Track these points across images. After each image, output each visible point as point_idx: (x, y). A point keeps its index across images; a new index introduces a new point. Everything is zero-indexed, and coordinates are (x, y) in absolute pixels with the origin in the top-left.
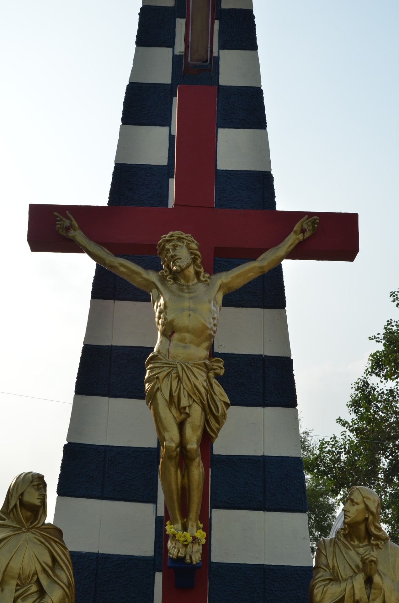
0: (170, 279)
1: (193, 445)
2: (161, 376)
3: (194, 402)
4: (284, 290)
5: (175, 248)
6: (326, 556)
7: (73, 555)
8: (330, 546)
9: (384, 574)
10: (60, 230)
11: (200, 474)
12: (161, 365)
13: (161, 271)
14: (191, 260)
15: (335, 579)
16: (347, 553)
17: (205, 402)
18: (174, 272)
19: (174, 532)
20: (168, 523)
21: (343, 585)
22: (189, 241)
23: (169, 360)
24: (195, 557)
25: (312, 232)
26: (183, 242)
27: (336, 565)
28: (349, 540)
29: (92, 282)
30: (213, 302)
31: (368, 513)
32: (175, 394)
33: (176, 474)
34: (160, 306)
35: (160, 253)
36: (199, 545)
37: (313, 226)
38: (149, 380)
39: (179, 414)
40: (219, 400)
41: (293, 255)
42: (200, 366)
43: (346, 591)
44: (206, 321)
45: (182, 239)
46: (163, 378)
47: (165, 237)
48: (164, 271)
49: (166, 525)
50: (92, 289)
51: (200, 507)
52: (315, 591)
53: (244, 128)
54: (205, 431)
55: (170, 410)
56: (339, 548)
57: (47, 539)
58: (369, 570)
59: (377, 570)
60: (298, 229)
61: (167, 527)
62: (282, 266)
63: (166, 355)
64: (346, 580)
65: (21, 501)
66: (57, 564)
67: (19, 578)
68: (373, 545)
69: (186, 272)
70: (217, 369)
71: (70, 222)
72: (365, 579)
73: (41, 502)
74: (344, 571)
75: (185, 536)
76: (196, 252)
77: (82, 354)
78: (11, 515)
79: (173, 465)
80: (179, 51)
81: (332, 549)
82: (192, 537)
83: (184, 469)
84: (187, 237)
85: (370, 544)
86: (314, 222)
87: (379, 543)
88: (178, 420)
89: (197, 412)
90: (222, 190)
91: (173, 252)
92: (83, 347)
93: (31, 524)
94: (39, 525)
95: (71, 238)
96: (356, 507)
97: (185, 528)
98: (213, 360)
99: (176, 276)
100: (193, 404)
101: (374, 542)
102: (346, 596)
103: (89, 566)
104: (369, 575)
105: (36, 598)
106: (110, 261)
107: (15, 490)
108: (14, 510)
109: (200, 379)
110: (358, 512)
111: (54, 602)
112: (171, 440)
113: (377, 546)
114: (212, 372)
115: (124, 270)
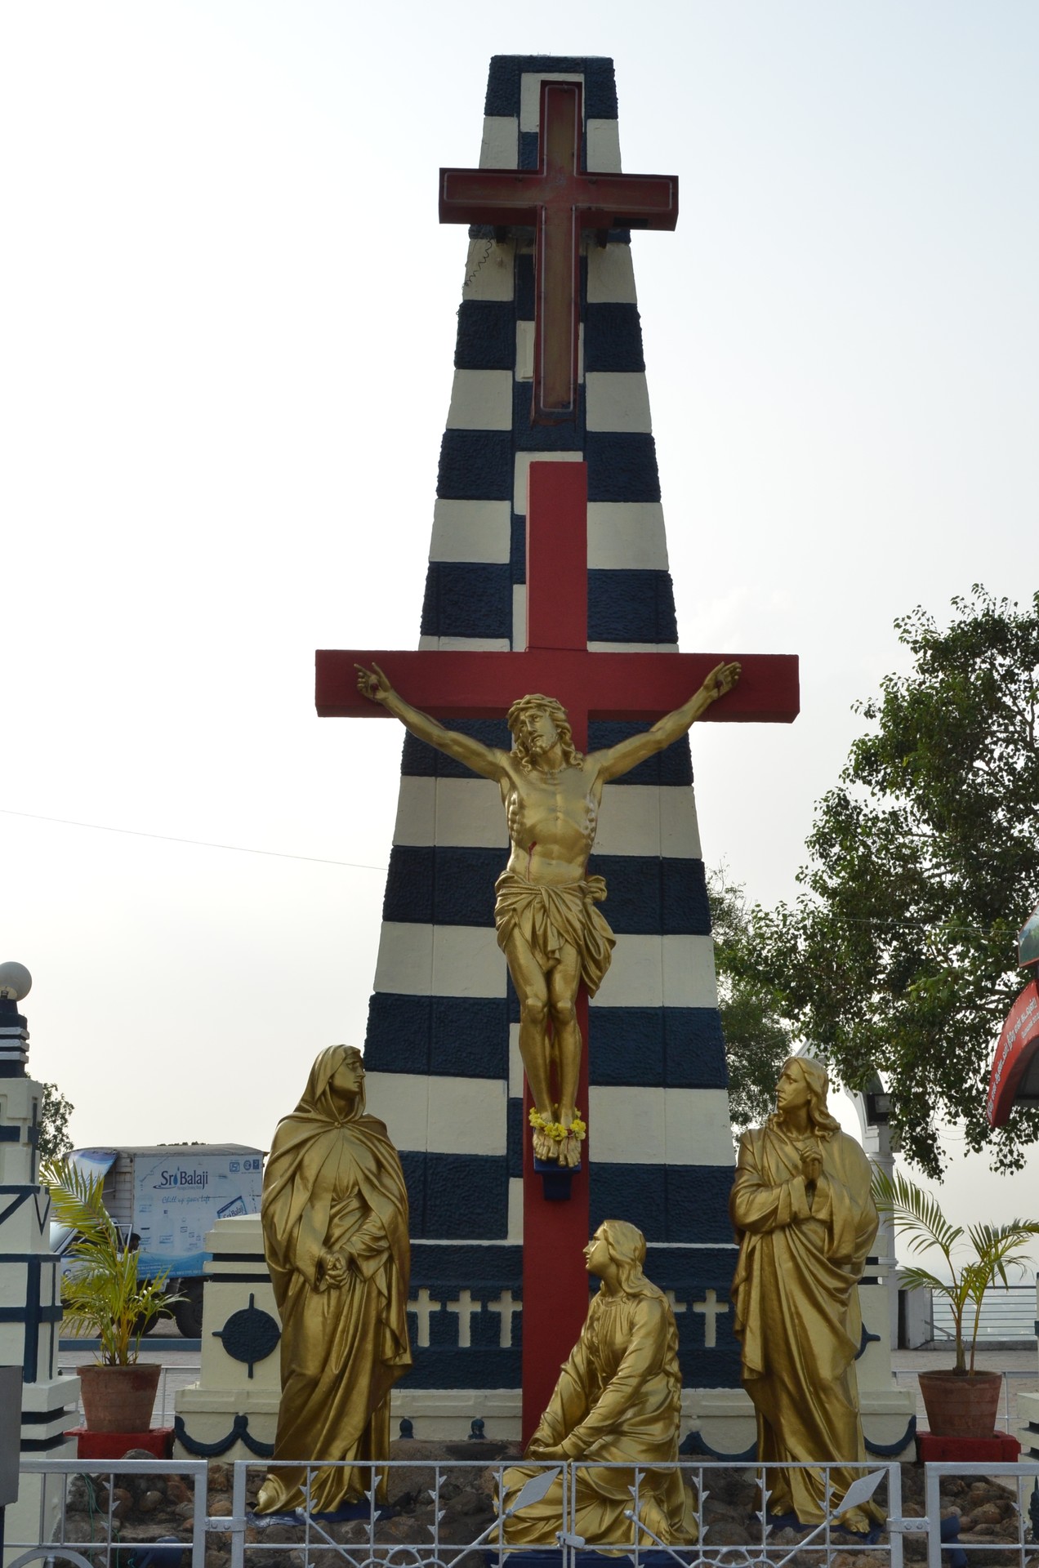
0: (526, 764)
1: (565, 1003)
2: (519, 905)
3: (566, 943)
4: (690, 756)
5: (533, 720)
6: (753, 1153)
8: (759, 1139)
9: (832, 1176)
10: (363, 689)
11: (576, 1043)
12: (519, 891)
13: (513, 751)
14: (556, 737)
15: (763, 1184)
16: (781, 1149)
17: (582, 943)
18: (533, 753)
19: (542, 1124)
20: (532, 1110)
21: (776, 1191)
22: (553, 708)
23: (528, 883)
24: (572, 1158)
25: (730, 686)
26: (545, 711)
27: (766, 1165)
28: (785, 1130)
29: (402, 749)
30: (590, 796)
31: (811, 1093)
32: (540, 932)
33: (544, 1044)
34: (514, 803)
35: (511, 725)
36: (577, 1140)
37: (733, 678)
38: (502, 912)
39: (545, 960)
40: (600, 936)
42: (574, 891)
43: (780, 1200)
44: (580, 826)
45: (543, 706)
46: (522, 908)
47: (519, 704)
48: (517, 751)
50: (403, 760)
51: (577, 1087)
52: (738, 1201)
54: (581, 981)
55: (533, 954)
56: (771, 1142)
57: (368, 1137)
58: (811, 1172)
59: (823, 1171)
60: (710, 681)
61: (530, 1117)
63: (525, 877)
64: (781, 1185)
65: (331, 1085)
66: (383, 1170)
67: (335, 1190)
68: (817, 1136)
69: (551, 754)
70: (596, 892)
71: (378, 678)
72: (806, 1183)
73: (359, 1087)
74: (778, 1174)
75: (557, 1129)
76: (563, 723)
78: (319, 1105)
79: (538, 1031)
80: (522, 376)
81: (760, 1143)
82: (567, 1130)
83: (552, 1037)
84: (550, 702)
85: (813, 1135)
86: (733, 672)
87: (826, 1134)
88: (544, 968)
89: (570, 956)
91: (530, 726)
92: (393, 850)
93: (346, 1117)
94: (357, 1118)
95: (378, 699)
96: (794, 1085)
97: (556, 1118)
98: (591, 879)
99: (537, 760)
100: (565, 946)
101: (819, 1134)
102: (780, 1207)
103: (413, 1172)
104: (810, 1177)
105: (357, 1217)
106: (439, 736)
107: (322, 1071)
108: (323, 1098)
109: (573, 910)
110: (797, 1092)
111: (384, 1221)
112: (536, 996)
113: (823, 1137)
114: (590, 896)
115: (459, 749)
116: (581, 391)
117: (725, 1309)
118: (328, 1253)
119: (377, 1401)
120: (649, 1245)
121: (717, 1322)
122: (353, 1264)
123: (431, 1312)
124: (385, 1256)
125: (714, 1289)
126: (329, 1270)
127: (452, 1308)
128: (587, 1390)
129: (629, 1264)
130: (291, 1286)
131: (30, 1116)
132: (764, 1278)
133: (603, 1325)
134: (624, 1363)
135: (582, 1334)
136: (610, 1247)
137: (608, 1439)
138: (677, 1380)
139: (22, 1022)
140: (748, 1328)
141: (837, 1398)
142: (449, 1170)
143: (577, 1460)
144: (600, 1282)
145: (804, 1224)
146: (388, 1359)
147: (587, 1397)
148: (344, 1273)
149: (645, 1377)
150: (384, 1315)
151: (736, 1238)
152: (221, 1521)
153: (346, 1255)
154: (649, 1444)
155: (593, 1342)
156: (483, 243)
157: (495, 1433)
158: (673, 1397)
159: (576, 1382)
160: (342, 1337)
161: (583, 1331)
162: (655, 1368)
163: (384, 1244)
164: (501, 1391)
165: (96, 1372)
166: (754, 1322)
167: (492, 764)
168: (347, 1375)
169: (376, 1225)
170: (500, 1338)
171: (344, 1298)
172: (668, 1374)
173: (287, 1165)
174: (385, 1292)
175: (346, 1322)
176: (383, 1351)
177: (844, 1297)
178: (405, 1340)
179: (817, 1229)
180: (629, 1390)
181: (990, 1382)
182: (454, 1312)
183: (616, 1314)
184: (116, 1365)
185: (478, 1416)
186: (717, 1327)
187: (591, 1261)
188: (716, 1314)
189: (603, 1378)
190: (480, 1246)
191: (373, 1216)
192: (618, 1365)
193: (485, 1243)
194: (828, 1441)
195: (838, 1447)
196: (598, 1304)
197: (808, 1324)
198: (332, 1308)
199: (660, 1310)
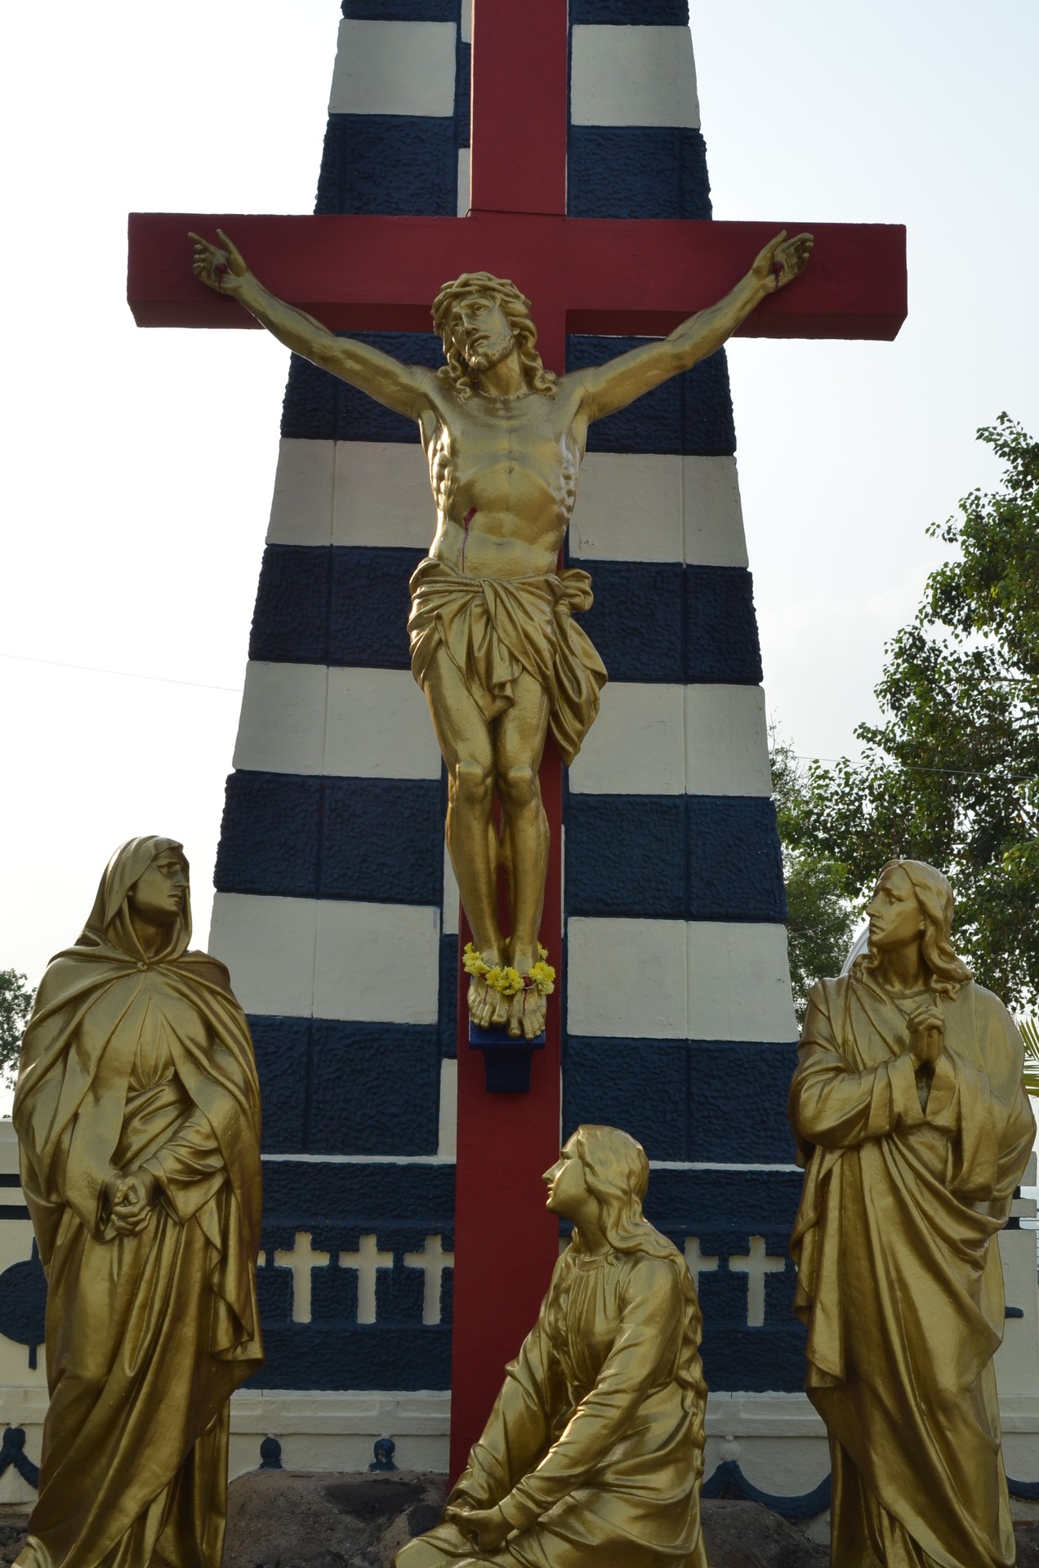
0: (463, 387)
1: (522, 770)
2: (446, 612)
3: (524, 672)
4: (732, 411)
5: (474, 313)
6: (829, 1019)
7: (254, 1022)
8: (838, 995)
9: (959, 1055)
10: (203, 273)
11: (539, 837)
12: (448, 588)
13: (443, 368)
14: (512, 342)
15: (848, 1068)
16: (876, 1011)
17: (550, 673)
18: (473, 369)
19: (482, 968)
20: (468, 947)
21: (867, 1081)
22: (507, 295)
23: (463, 575)
24: (532, 1023)
25: (796, 270)
26: (493, 298)
27: (851, 1038)
28: (881, 981)
29: (283, 397)
30: (566, 440)
31: (924, 920)
32: (480, 654)
33: (486, 838)
34: (442, 449)
35: (439, 326)
36: (540, 995)
37: (800, 258)
38: (419, 624)
39: (488, 699)
40: (581, 666)
41: (752, 326)
42: (538, 588)
43: (874, 1095)
44: (549, 484)
45: (491, 292)
46: (451, 616)
47: (450, 286)
48: (449, 368)
49: (463, 953)
50: (283, 415)
51: (540, 911)
52: (804, 1096)
53: (635, 22)
54: (549, 735)
55: (469, 690)
56: (859, 1000)
57: (194, 987)
58: (925, 1048)
59: (945, 1048)
60: (763, 263)
61: (465, 958)
62: (727, 353)
63: (456, 565)
64: (874, 1070)
65: (131, 901)
66: (217, 1041)
67: (134, 1072)
68: (935, 991)
69: (502, 369)
70: (576, 595)
71: (227, 254)
72: (917, 1067)
73: (177, 904)
74: (870, 1051)
75: (507, 977)
76: (523, 320)
77: (263, 567)
78: (111, 934)
79: (477, 816)
81: (841, 1001)
82: (524, 978)
83: (502, 826)
84: (502, 285)
85: (928, 989)
86: (801, 248)
87: (949, 987)
88: (486, 713)
89: (530, 697)
90: (583, 176)
91: (469, 323)
92: (266, 551)
93: (157, 953)
94: (175, 956)
95: (229, 293)
96: (897, 907)
97: (507, 959)
98: (567, 574)
99: (477, 379)
100: (522, 677)
101: (938, 986)
102: (873, 1105)
103: (291, 1048)
104: (925, 1057)
105: (172, 1117)
106: (322, 345)
107: (117, 878)
108: (118, 923)
109: (538, 621)
110: (903, 918)
111: (215, 1125)
112: (473, 759)
113: (944, 992)
114: (565, 601)
115: (357, 367)
117: (778, 1266)
118: (117, 1177)
119: (204, 1418)
120: (656, 1165)
121: (766, 1287)
122: (158, 1195)
123: (314, 1269)
124: (217, 1182)
125: (762, 1235)
126: (117, 1204)
127: (347, 1261)
128: (548, 1408)
129: (618, 1198)
130: (62, 1230)
132: (845, 1222)
133: (574, 1301)
134: (608, 1368)
135: (542, 1314)
136: (587, 1169)
137: (579, 1495)
140: (819, 1306)
141: (966, 1423)
142: (348, 1046)
144: (572, 1229)
145: (912, 1134)
146: (222, 1351)
147: (548, 1418)
148: (141, 1210)
149: (643, 1391)
150: (216, 1279)
151: (800, 1156)
153: (148, 1180)
154: (649, 1506)
155: (557, 1329)
157: (412, 1459)
158: (691, 1424)
159: (529, 1394)
160: (140, 1319)
161: (543, 1309)
162: (662, 1375)
163: (215, 1162)
164: (423, 1394)
166: (829, 1296)
167: (407, 388)
168: (149, 1378)
169: (202, 1130)
170: (422, 1310)
171: (145, 1250)
172: (684, 1385)
173: (55, 1033)
174: (217, 1240)
175: (148, 1290)
176: (215, 1340)
177: (978, 1254)
178: (253, 1320)
179: (934, 1142)
180: (615, 1414)
182: (351, 1269)
183: (596, 1283)
185: (385, 1435)
186: (767, 1295)
187: (555, 1194)
188: (766, 1274)
189: (575, 1388)
190: (393, 1166)
191: (198, 1118)
192: (598, 1369)
193: (402, 1160)
194: (951, 1494)
195: (968, 1504)
196: (567, 1265)
197: (919, 1301)
198: (125, 1269)
199: (670, 1277)
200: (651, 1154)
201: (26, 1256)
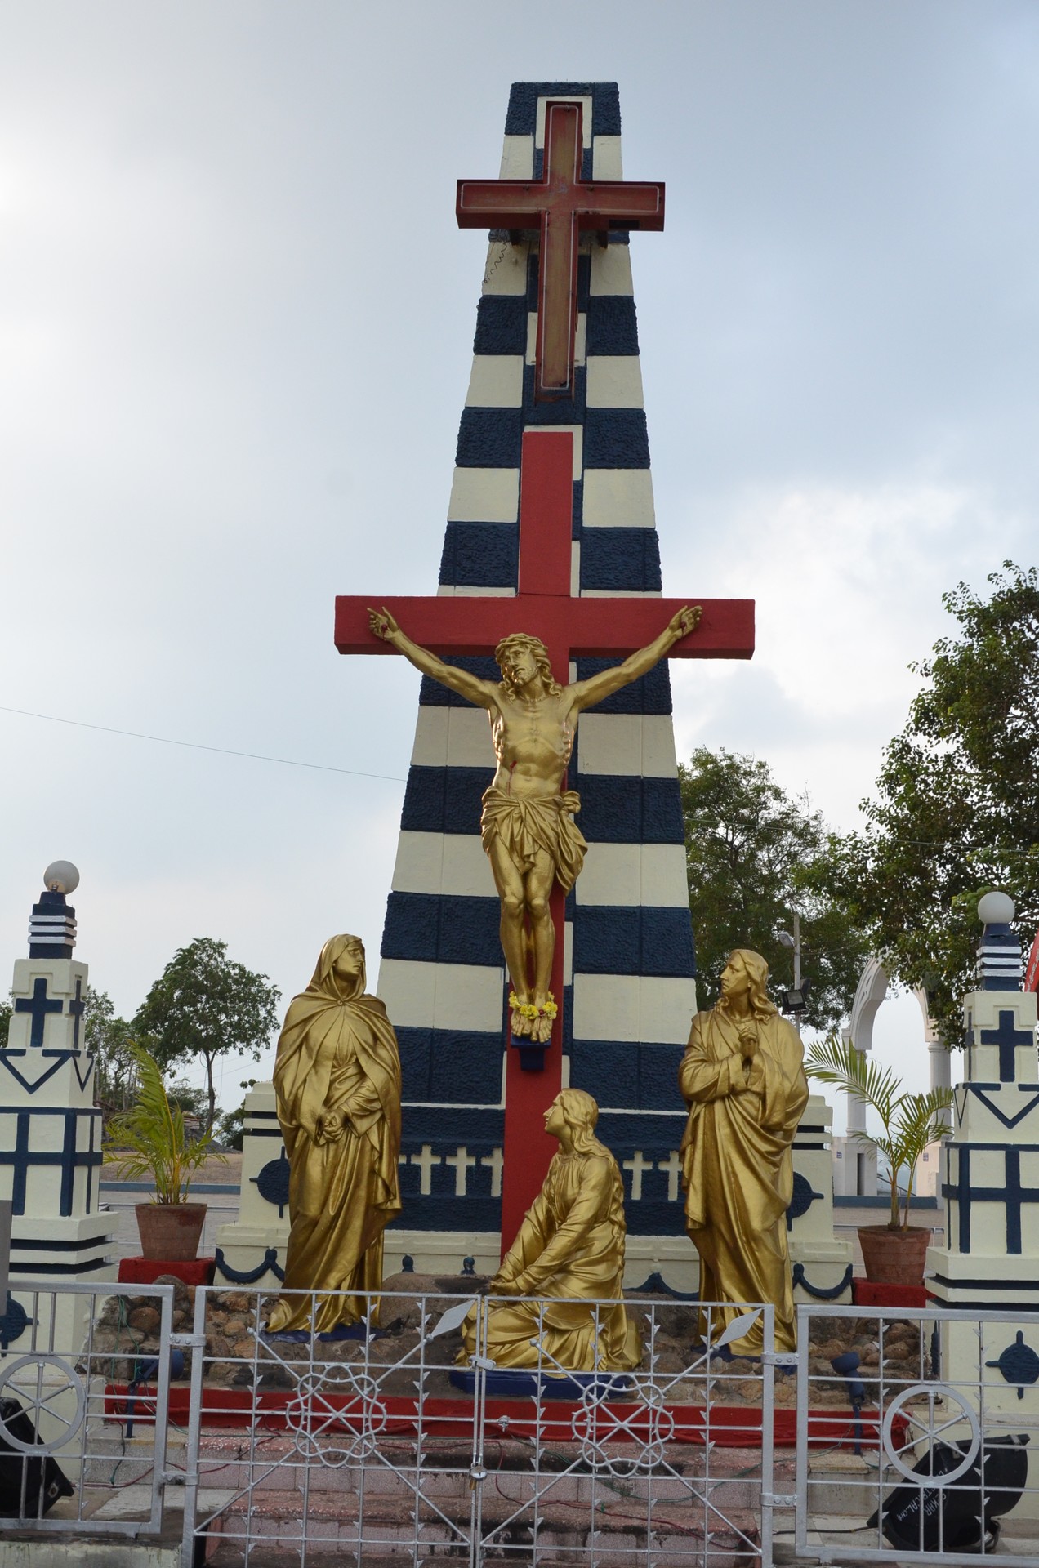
0: (511, 694)
1: (539, 901)
2: (500, 817)
3: (541, 849)
5: (517, 656)
6: (701, 1033)
8: (707, 1021)
9: (766, 1054)
10: (375, 629)
11: (549, 935)
12: (501, 803)
14: (537, 670)
15: (710, 1059)
16: (725, 1030)
17: (555, 848)
18: (516, 685)
19: (519, 1005)
20: (512, 993)
21: (717, 1067)
22: (534, 645)
23: (509, 797)
24: (543, 1034)
25: (693, 627)
26: (527, 647)
27: (711, 1044)
28: (729, 1013)
30: (566, 722)
31: (751, 982)
32: (517, 839)
33: (520, 936)
34: (499, 728)
35: (499, 661)
36: (549, 1019)
37: (695, 619)
38: (486, 822)
39: (522, 863)
40: (573, 844)
42: (549, 803)
43: (720, 1074)
44: (555, 748)
45: (526, 644)
46: (502, 819)
47: (505, 642)
48: (504, 683)
51: (550, 974)
52: (685, 1074)
53: (619, 468)
54: (555, 881)
55: (511, 858)
56: (717, 1024)
57: (367, 1013)
58: (748, 1050)
59: (759, 1050)
60: (675, 623)
61: (510, 999)
63: (506, 791)
64: (722, 1061)
65: (335, 969)
66: (378, 1042)
67: (335, 1058)
68: (756, 1020)
69: (532, 685)
70: (570, 805)
71: (387, 620)
72: (743, 1060)
73: (358, 970)
74: (722, 1051)
75: (530, 1010)
76: (543, 658)
78: (324, 985)
79: (516, 923)
80: (529, 359)
81: (708, 1024)
82: (540, 1010)
83: (528, 930)
84: (532, 640)
86: (695, 614)
87: (764, 1017)
88: (520, 870)
89: (543, 862)
91: (514, 661)
92: (410, 770)
93: (348, 996)
94: (357, 997)
95: (387, 638)
96: (737, 975)
97: (531, 1000)
98: (565, 794)
99: (520, 690)
100: (539, 851)
101: (758, 1017)
102: (720, 1079)
103: (421, 1045)
104: (747, 1055)
105: (354, 1081)
106: (438, 670)
107: (327, 957)
108: (327, 980)
109: (547, 820)
110: (740, 981)
111: (376, 1086)
112: (513, 894)
113: (761, 1020)
114: (565, 808)
115: (455, 681)
116: (582, 373)
118: (326, 1112)
119: (370, 1238)
120: (602, 1111)
122: (347, 1122)
123: (432, 1165)
124: (378, 1116)
126: (326, 1126)
127: (450, 1161)
128: (544, 1232)
129: (580, 1126)
130: (298, 1139)
131: (74, 990)
132: (706, 1141)
133: (558, 1180)
134: (573, 1212)
135: (543, 1186)
136: (565, 1111)
137: (558, 1277)
138: (621, 1227)
139: (70, 912)
140: (693, 1185)
141: (766, 1247)
142: (453, 1044)
143: (529, 1294)
144: (558, 1142)
145: (740, 1095)
146: (379, 1204)
148: (338, 1129)
149: (591, 1224)
150: (377, 1166)
152: (184, 1338)
153: (342, 1115)
154: (593, 1282)
155: (549, 1193)
156: (500, 245)
157: (482, 1269)
158: (616, 1243)
159: (536, 1228)
160: (338, 1185)
161: (544, 1184)
162: (600, 1217)
163: (377, 1105)
164: (491, 1234)
165: (149, 1210)
166: (697, 1180)
167: (482, 694)
168: (342, 1216)
169: (370, 1089)
170: (491, 1189)
171: (340, 1150)
172: (613, 1222)
173: (295, 1037)
174: (377, 1146)
175: (341, 1171)
176: (376, 1198)
177: (776, 1159)
178: (396, 1187)
179: (752, 1099)
180: (576, 1235)
181: (921, 1235)
182: (452, 1166)
183: (569, 1170)
184: (168, 1204)
185: (470, 1255)
187: (549, 1124)
189: (558, 1222)
190: (476, 1110)
191: (368, 1083)
192: (568, 1212)
193: (481, 1107)
194: (757, 1284)
195: (767, 1290)
196: (556, 1161)
197: (742, 1183)
198: (330, 1160)
199: (605, 1167)
200: (600, 1104)
201: (278, 1157)
